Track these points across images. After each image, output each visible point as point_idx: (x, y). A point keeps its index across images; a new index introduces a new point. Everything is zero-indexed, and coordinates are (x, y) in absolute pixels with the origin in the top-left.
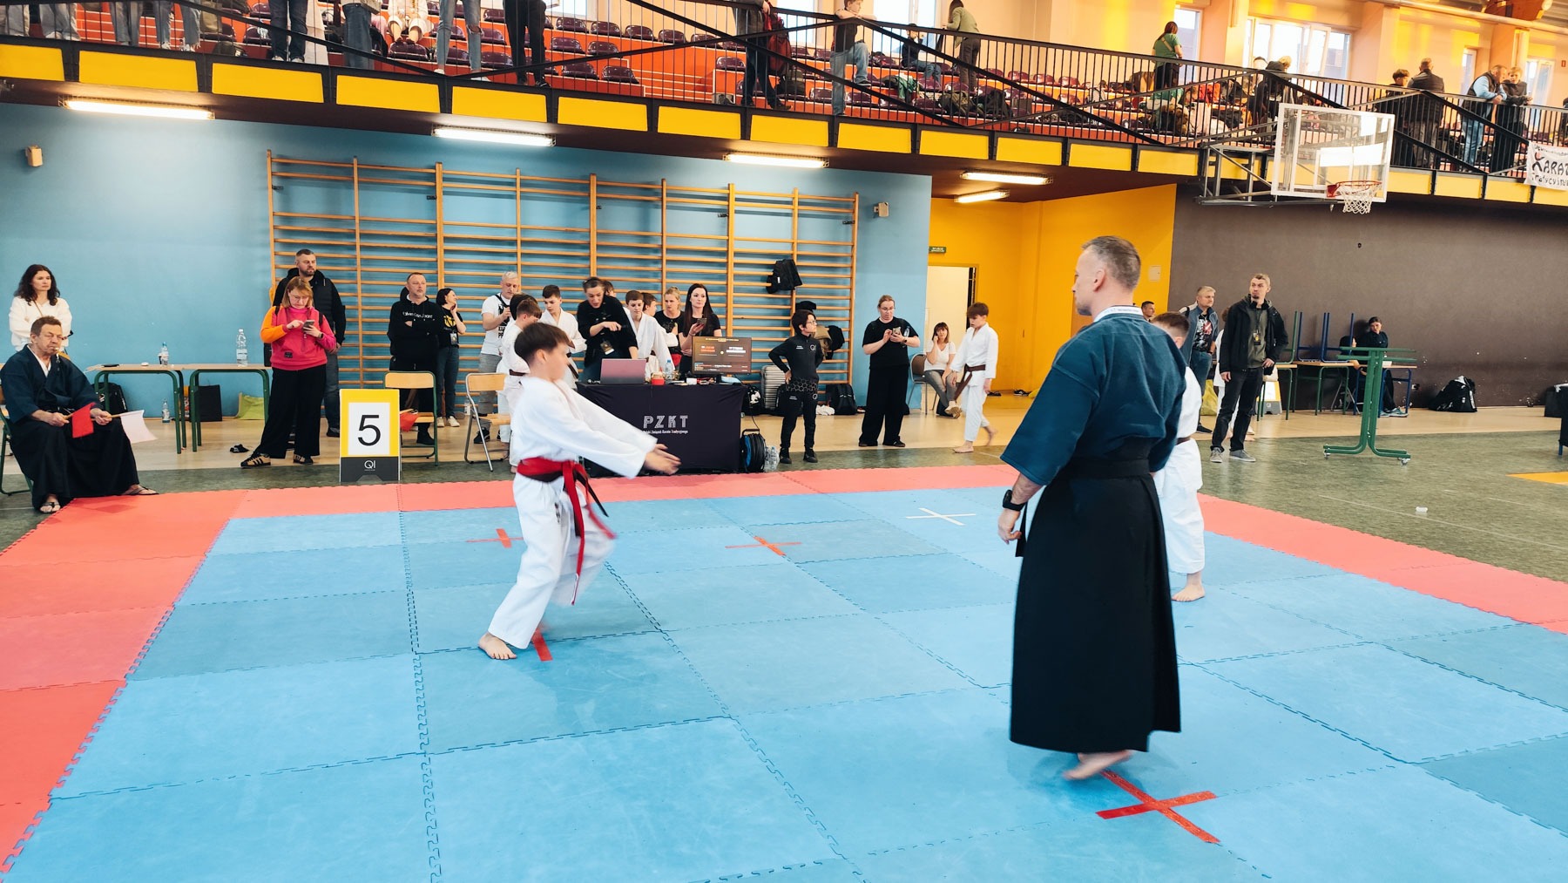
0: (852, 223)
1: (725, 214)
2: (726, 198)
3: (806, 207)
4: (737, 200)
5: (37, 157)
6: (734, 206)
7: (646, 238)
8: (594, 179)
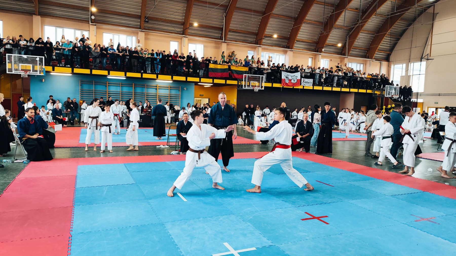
0: (180, 91)
1: (156, 89)
2: (157, 87)
3: (171, 88)
4: (159, 87)
5: (44, 80)
6: (158, 88)
7: (143, 93)
8: (133, 84)
